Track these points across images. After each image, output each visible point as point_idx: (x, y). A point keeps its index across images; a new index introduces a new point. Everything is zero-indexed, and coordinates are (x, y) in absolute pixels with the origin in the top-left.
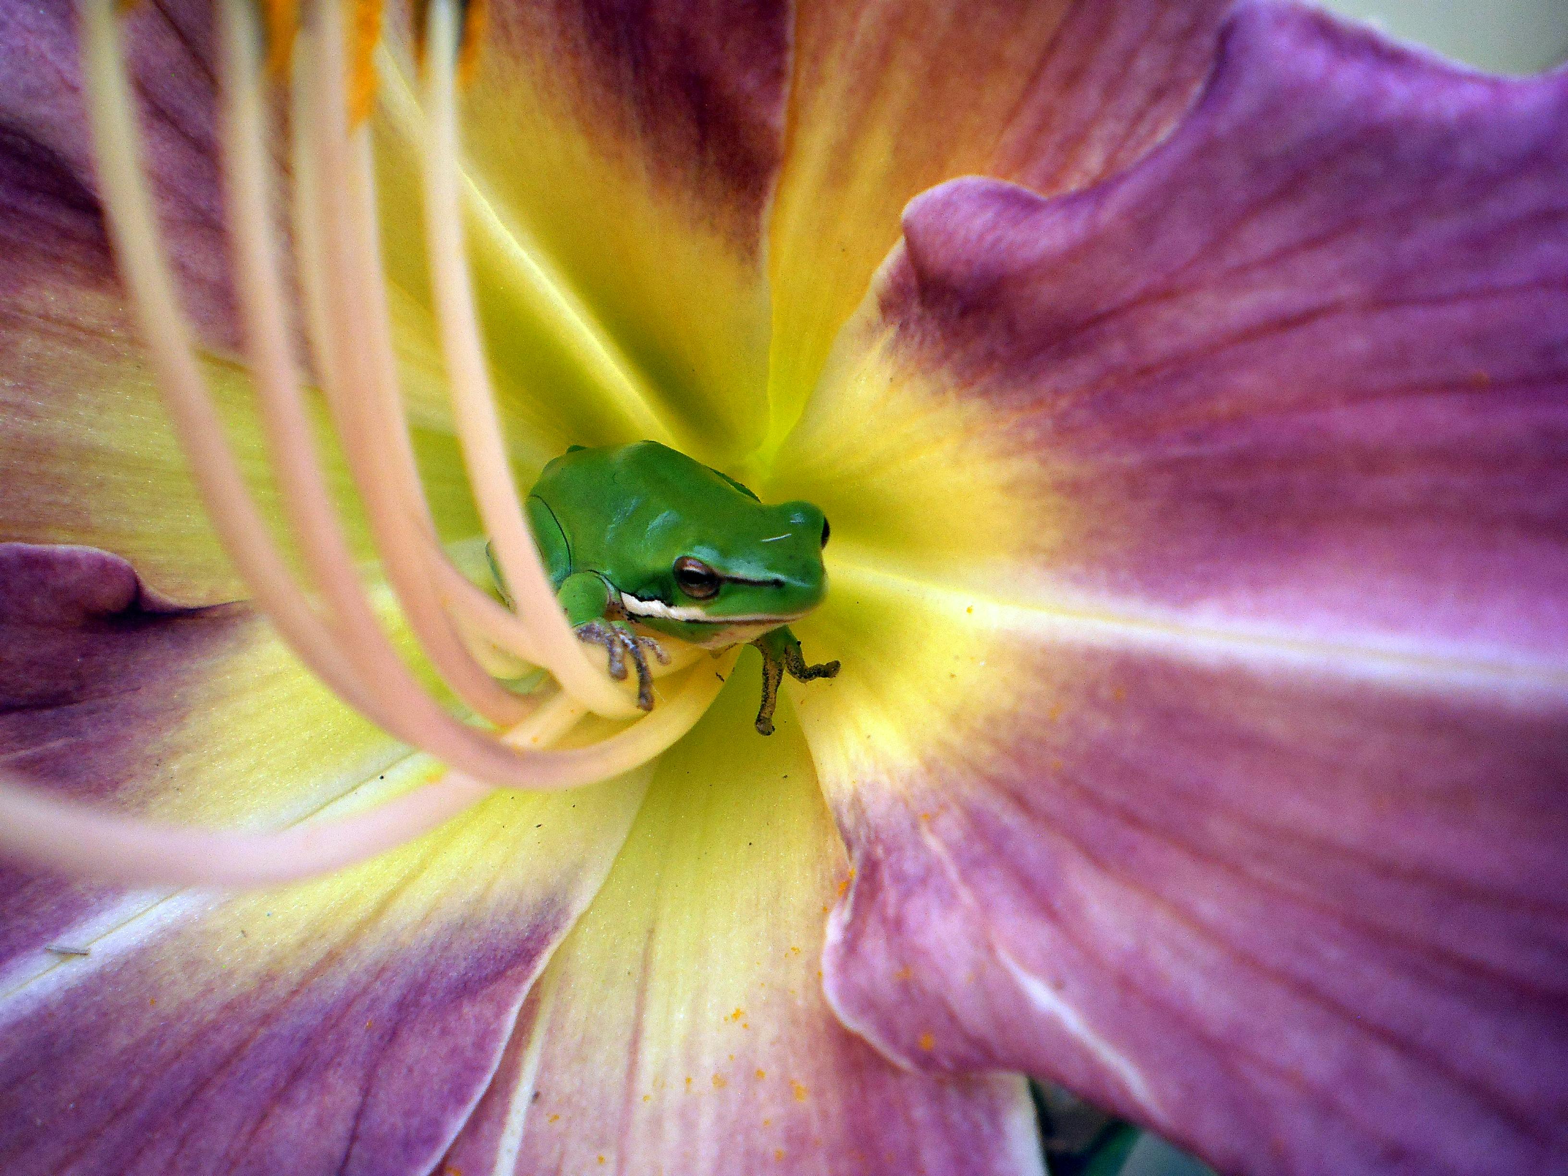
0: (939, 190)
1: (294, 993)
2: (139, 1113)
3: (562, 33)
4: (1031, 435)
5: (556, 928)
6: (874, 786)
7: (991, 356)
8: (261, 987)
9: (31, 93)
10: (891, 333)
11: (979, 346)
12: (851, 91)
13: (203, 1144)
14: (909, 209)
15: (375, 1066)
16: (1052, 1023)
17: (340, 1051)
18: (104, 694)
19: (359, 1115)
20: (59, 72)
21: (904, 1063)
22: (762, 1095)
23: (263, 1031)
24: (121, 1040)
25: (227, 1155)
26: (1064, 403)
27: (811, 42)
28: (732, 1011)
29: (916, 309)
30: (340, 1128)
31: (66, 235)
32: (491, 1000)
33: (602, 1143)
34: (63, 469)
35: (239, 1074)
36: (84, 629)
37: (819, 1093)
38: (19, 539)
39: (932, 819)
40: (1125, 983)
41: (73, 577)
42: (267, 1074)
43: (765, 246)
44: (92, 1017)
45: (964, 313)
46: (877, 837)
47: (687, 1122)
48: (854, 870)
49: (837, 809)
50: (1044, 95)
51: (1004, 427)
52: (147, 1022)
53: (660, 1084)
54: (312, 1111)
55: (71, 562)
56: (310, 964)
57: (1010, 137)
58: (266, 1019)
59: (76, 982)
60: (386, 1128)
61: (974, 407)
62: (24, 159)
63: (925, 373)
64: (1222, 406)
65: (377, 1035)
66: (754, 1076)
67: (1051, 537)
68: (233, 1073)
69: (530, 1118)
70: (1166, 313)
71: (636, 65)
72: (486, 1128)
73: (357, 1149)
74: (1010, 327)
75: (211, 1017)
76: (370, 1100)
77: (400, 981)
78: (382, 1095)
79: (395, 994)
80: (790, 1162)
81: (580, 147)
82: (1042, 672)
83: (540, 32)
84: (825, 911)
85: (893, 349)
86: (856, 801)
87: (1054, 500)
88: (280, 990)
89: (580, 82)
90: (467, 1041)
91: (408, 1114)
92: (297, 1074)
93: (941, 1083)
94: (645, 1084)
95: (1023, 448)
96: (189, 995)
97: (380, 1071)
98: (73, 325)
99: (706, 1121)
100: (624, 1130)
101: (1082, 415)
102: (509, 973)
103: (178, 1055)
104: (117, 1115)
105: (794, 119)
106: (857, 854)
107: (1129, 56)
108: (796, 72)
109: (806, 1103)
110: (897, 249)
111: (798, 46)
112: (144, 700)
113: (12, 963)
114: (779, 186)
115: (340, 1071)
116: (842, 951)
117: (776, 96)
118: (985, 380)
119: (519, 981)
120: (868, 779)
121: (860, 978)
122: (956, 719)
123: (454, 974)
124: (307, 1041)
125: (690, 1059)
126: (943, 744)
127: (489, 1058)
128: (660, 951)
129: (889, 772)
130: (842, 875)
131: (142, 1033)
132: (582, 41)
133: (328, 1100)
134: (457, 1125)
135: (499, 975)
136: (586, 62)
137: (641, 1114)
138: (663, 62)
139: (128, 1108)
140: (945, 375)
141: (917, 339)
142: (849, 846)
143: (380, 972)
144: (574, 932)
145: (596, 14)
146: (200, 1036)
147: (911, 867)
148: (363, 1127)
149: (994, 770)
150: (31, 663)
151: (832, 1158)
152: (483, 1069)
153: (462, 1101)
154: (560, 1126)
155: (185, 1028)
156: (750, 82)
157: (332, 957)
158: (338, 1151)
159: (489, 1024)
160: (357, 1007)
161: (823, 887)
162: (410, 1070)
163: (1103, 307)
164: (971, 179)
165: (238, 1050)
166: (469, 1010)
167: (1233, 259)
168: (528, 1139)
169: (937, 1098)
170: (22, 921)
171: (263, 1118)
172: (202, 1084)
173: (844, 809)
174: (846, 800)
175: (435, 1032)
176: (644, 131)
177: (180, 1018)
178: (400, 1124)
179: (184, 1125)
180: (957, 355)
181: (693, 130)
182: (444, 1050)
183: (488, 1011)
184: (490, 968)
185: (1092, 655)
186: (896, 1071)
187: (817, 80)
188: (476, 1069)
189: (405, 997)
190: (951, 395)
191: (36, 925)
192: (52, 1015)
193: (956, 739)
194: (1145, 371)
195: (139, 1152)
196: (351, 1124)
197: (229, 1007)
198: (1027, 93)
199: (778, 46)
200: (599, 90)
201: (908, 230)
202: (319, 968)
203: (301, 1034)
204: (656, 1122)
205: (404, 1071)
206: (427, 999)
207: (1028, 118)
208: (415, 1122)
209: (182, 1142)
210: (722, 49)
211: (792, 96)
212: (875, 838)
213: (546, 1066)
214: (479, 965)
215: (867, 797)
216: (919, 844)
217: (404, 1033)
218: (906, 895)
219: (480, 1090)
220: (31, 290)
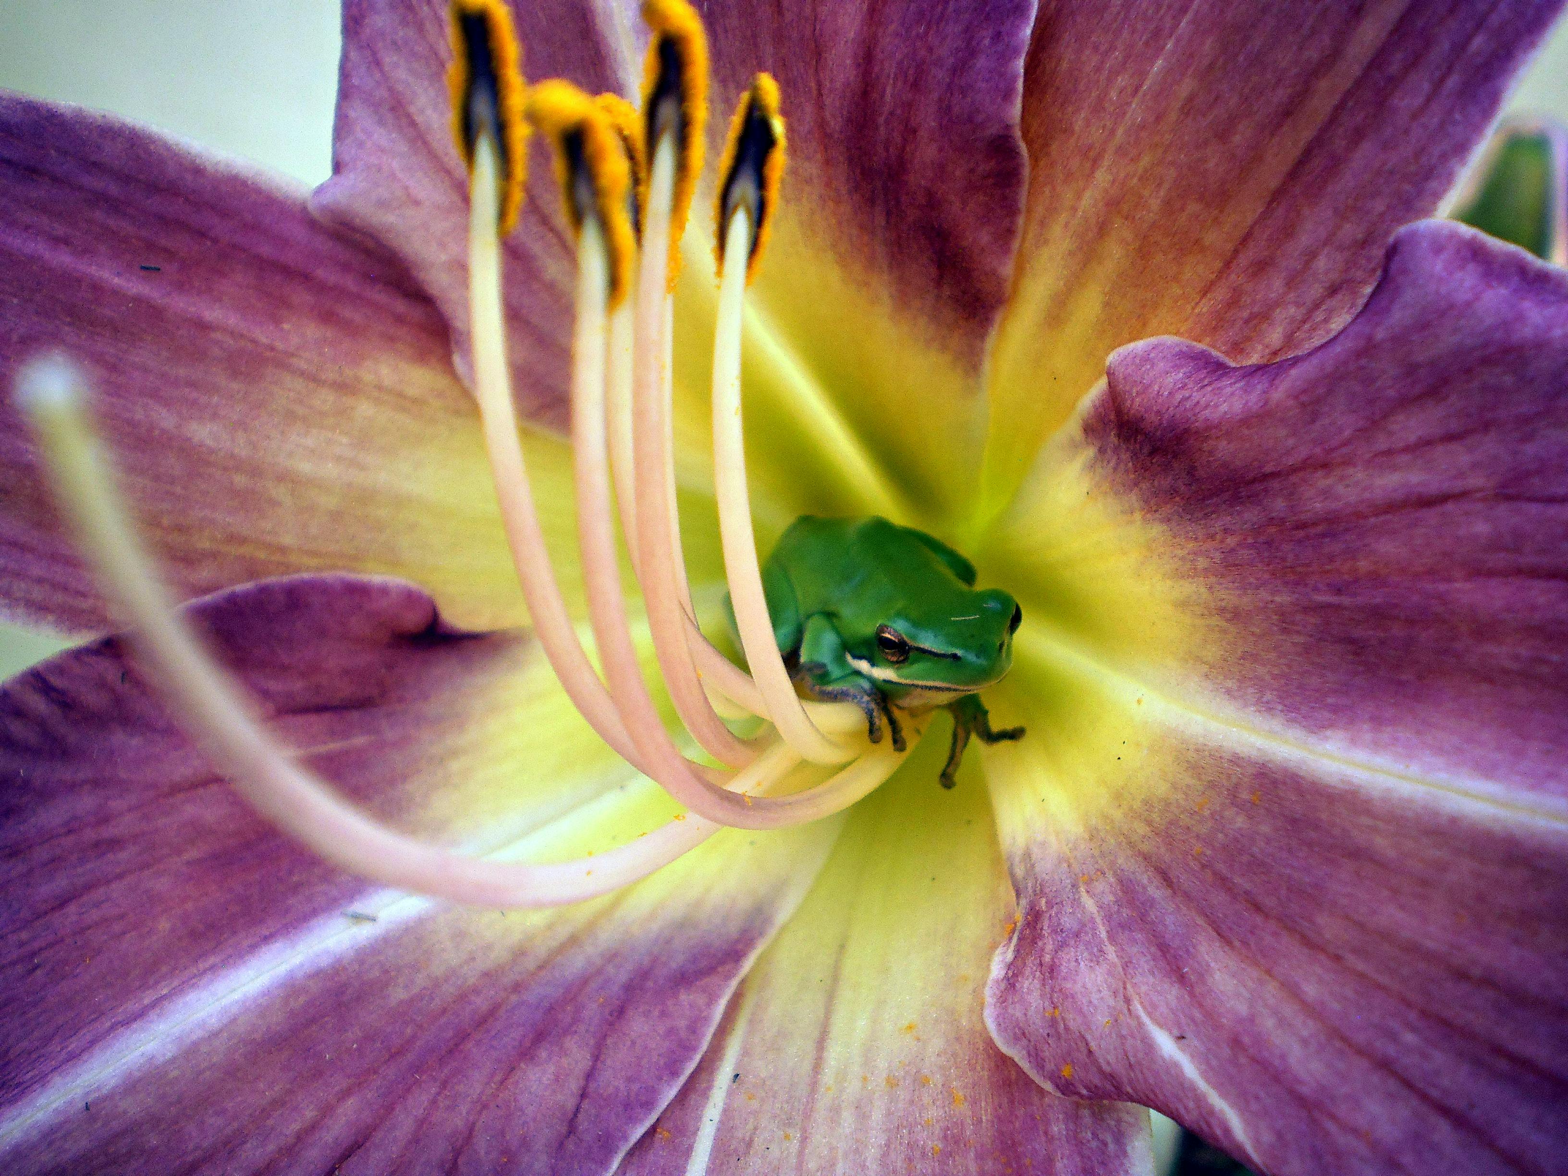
0: (1139, 345)
1: (540, 968)
2: (410, 1057)
3: (828, 185)
4: (1202, 563)
5: (761, 934)
6: (1043, 844)
7: (1173, 492)
8: (514, 960)
9: (382, 204)
10: (1090, 452)
11: (1166, 482)
12: (1071, 253)
13: (461, 1088)
14: (1112, 358)
15: (605, 1037)
16: (1173, 1067)
17: (576, 1021)
18: (401, 700)
19: (590, 1076)
20: (406, 188)
21: (1048, 1086)
22: (926, 1100)
23: (514, 998)
24: (398, 994)
25: (479, 1099)
26: (1231, 541)
27: (1040, 210)
28: (906, 1023)
29: (1113, 438)
30: (574, 1085)
31: (400, 320)
32: (704, 991)
33: (789, 1123)
34: (382, 513)
35: (493, 1033)
36: (390, 646)
37: (974, 1102)
38: (344, 568)
39: (1089, 882)
40: (1236, 1042)
41: (384, 603)
42: (516, 1034)
43: (987, 366)
44: (376, 973)
45: (1152, 453)
46: (1041, 890)
47: (861, 1112)
48: (1019, 917)
49: (1010, 858)
50: (1235, 278)
51: (1180, 553)
52: (421, 981)
53: (842, 1076)
54: (551, 1069)
55: (384, 591)
56: (555, 944)
57: (1204, 307)
58: (517, 987)
59: (365, 943)
60: (611, 1090)
61: (1157, 530)
62: (368, 252)
63: (1117, 493)
64: (1363, 565)
65: (607, 1011)
66: (920, 1081)
67: (1213, 652)
68: (488, 1031)
69: (730, 1094)
70: (1322, 481)
71: (888, 214)
72: (693, 1098)
73: (585, 1105)
74: (1191, 471)
75: (471, 981)
76: (599, 1064)
77: (629, 966)
78: (609, 1062)
79: (623, 977)
80: (946, 1155)
81: (834, 275)
82: (1194, 768)
83: (809, 181)
84: (993, 947)
85: (1091, 467)
86: (1027, 855)
87: (1215, 621)
88: (530, 964)
89: (840, 223)
90: (682, 1023)
91: (630, 1080)
92: (540, 1036)
93: (1077, 1105)
94: (828, 1076)
95: (1194, 573)
96: (454, 962)
97: (609, 1041)
98: (401, 395)
99: (877, 1116)
100: (807, 1115)
101: (1245, 554)
102: (720, 969)
103: (444, 1011)
104: (392, 1056)
105: (1020, 270)
106: (1024, 902)
107: (1311, 255)
108: (1025, 232)
109: (963, 1109)
110: (1102, 384)
111: (1029, 211)
112: (432, 708)
113: (314, 922)
114: (1005, 319)
115: (576, 1037)
116: (1003, 986)
117: (1005, 249)
118: (1167, 509)
119: (728, 977)
120: (1040, 838)
121: (1017, 1012)
122: (1118, 796)
123: (674, 965)
124: (551, 1009)
125: (868, 1060)
126: (1106, 817)
127: (699, 1040)
128: (849, 965)
129: (1057, 834)
130: (1009, 917)
131: (415, 990)
132: (844, 190)
133: (565, 1061)
134: (670, 1093)
135: (711, 970)
136: (846, 208)
137: (823, 1103)
138: (913, 215)
139: (400, 1052)
140: (1133, 498)
141: (1112, 464)
142: (1018, 894)
143: (612, 956)
144: (777, 940)
145: (858, 171)
146: (463, 997)
147: (1068, 922)
148: (592, 1086)
149: (1146, 847)
150: (346, 672)
151: (980, 1157)
152: (694, 1049)
153: (675, 1073)
154: (755, 1104)
155: (449, 990)
156: (984, 237)
157: (573, 941)
158: (571, 1104)
159: (701, 1011)
160: (593, 985)
161: (993, 925)
162: (633, 1043)
163: (1268, 469)
164: (1169, 339)
165: (493, 1012)
166: (685, 997)
167: (1382, 443)
168: (727, 1112)
169: (1074, 1117)
170: (323, 887)
171: (512, 1069)
172: (463, 1036)
173: (1017, 860)
174: (1019, 853)
175: (656, 1013)
176: (890, 267)
177: (446, 981)
178: (622, 1087)
179: (446, 1071)
180: (1144, 486)
181: (933, 271)
182: (661, 1030)
183: (701, 1000)
184: (703, 963)
185: (1236, 760)
186: (1041, 1092)
187: (1042, 241)
188: (688, 1048)
189: (631, 980)
190: (1138, 516)
191: (334, 892)
192: (345, 969)
193: (1118, 815)
194: (1301, 526)
195: (408, 1090)
196: (582, 1082)
197: (486, 974)
198: (1221, 274)
199: (1012, 210)
200: (855, 231)
201: (1110, 374)
202: (562, 949)
203: (546, 1004)
204: (835, 1110)
205: (629, 1043)
206: (650, 984)
207: (1221, 294)
208: (635, 1087)
209: (444, 1085)
210: (963, 209)
211: (1020, 251)
212: (1040, 891)
213: (746, 1052)
214: (694, 959)
215: (1036, 852)
216: (1076, 902)
217: (630, 1013)
218: (1062, 945)
219: (690, 1067)
220: (368, 363)
